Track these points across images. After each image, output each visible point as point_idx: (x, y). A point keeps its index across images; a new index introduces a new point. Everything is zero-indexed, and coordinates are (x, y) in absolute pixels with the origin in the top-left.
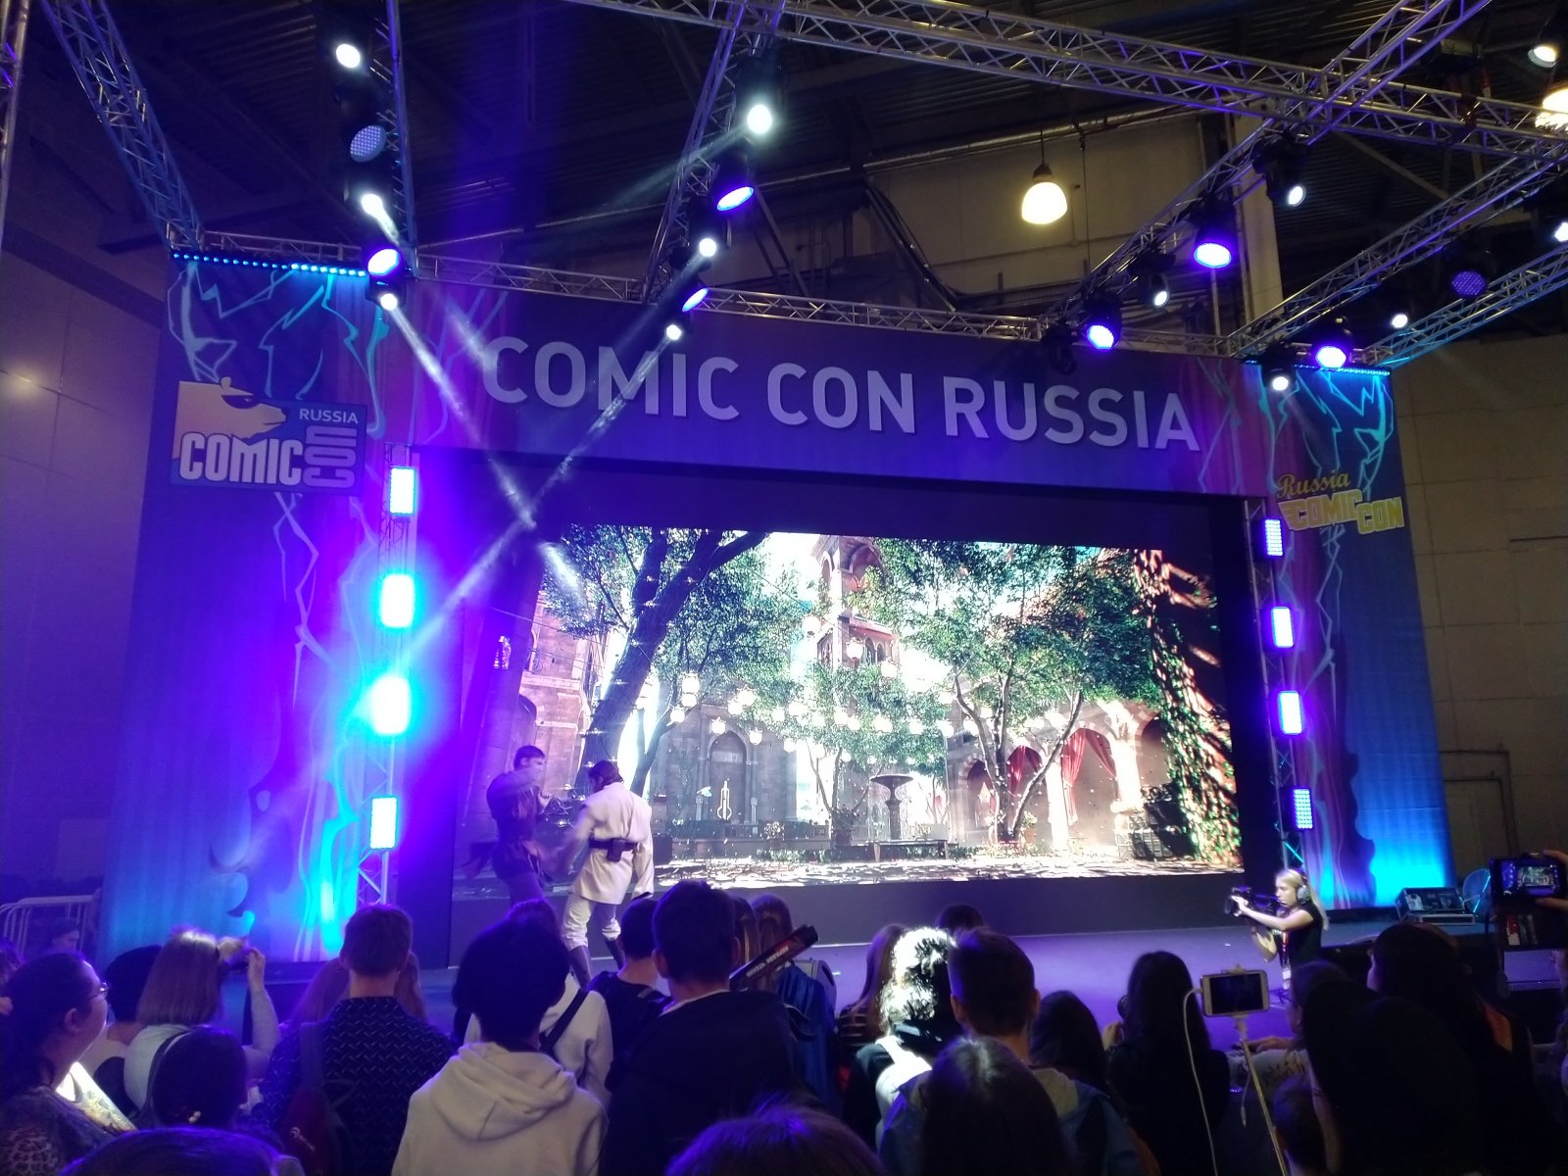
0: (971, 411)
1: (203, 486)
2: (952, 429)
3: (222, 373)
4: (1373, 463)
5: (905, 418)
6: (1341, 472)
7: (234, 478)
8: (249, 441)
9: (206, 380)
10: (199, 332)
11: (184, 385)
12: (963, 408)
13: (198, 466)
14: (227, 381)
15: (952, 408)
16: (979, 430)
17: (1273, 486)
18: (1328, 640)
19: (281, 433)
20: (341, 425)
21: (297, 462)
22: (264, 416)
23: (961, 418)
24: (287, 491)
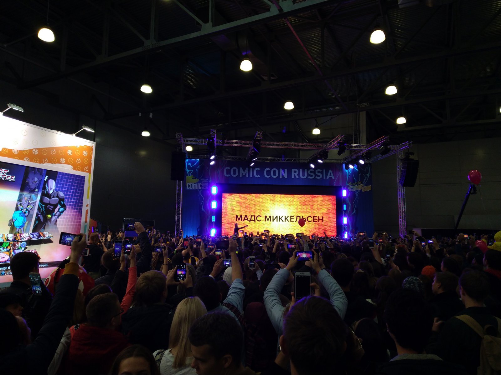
0: (296, 174)
1: (190, 190)
2: (293, 177)
3: (191, 175)
4: (366, 180)
5: (286, 176)
6: (360, 181)
7: (193, 189)
8: (195, 184)
9: (189, 176)
10: (188, 170)
11: (187, 176)
12: (295, 174)
13: (189, 187)
14: (192, 176)
15: (293, 174)
16: (297, 177)
17: (347, 184)
18: (355, 209)
19: (199, 182)
20: (206, 181)
21: (201, 186)
22: (197, 180)
23: (294, 175)
24: (200, 190)
